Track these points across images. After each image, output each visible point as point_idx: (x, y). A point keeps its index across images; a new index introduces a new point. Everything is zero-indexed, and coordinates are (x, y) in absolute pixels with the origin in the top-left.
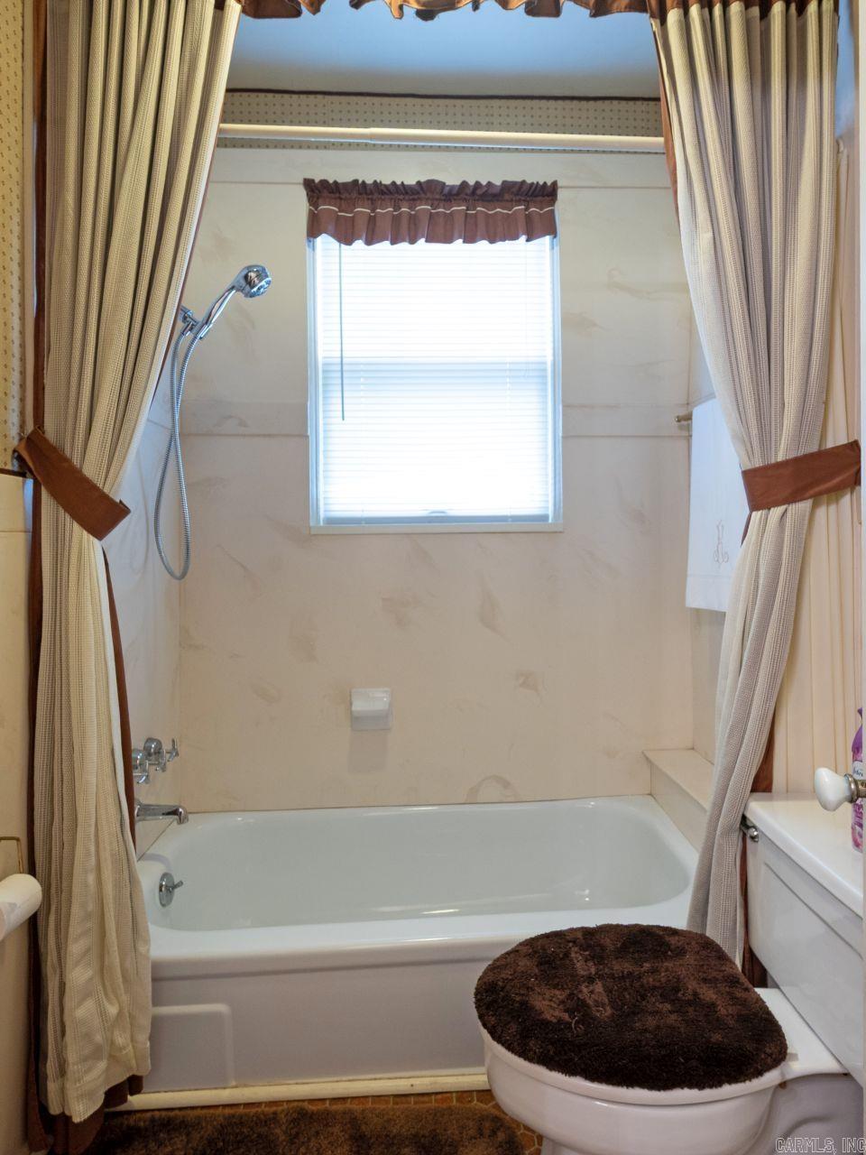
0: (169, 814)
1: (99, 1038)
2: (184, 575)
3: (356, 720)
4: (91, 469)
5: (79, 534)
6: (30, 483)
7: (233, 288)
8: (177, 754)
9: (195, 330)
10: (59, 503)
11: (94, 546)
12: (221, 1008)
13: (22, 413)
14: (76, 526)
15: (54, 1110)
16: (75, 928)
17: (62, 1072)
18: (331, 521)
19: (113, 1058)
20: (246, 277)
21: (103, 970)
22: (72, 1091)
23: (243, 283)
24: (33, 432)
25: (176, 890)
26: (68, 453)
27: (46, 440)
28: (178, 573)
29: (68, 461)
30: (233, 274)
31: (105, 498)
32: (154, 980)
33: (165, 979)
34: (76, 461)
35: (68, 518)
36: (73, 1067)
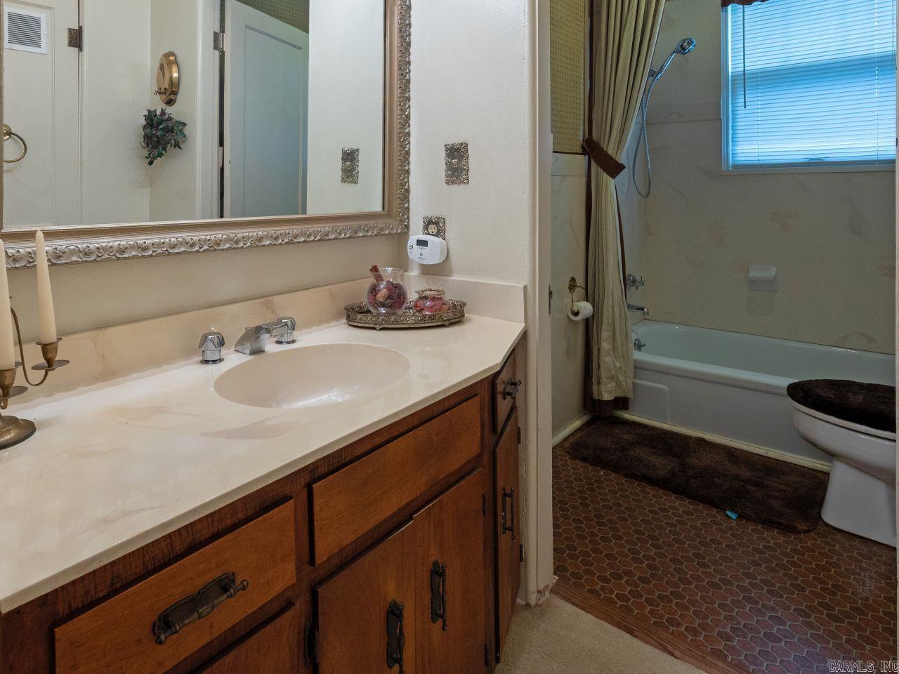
0: (639, 309)
1: (613, 372)
2: (648, 195)
3: (752, 282)
4: (611, 151)
5: (606, 176)
6: (587, 157)
7: (674, 52)
8: (643, 284)
9: (654, 76)
10: (599, 165)
11: (612, 182)
12: (665, 388)
13: (584, 131)
14: (605, 175)
15: (596, 397)
16: (604, 327)
17: (599, 383)
18: (737, 167)
19: (618, 385)
20: (682, 46)
21: (614, 348)
22: (603, 388)
23: (680, 49)
24: (589, 138)
25: (643, 348)
26: (602, 146)
27: (594, 141)
28: (644, 194)
29: (602, 148)
30: (675, 45)
31: (617, 162)
32: (635, 367)
33: (639, 368)
34: (605, 149)
35: (601, 170)
36: (604, 380)
